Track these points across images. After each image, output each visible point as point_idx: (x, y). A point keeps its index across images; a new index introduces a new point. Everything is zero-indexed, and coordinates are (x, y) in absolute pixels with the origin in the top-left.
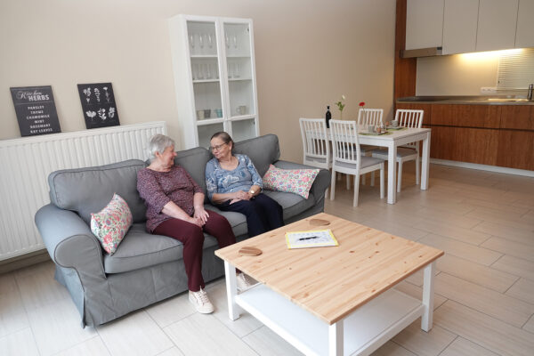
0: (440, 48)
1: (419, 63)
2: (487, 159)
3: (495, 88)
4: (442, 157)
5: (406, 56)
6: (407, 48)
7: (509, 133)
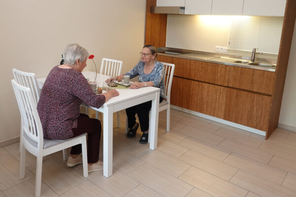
0: (183, 8)
1: (168, 18)
2: (216, 112)
3: (227, 48)
4: (181, 105)
5: (157, 11)
6: (158, 5)
7: (235, 91)
